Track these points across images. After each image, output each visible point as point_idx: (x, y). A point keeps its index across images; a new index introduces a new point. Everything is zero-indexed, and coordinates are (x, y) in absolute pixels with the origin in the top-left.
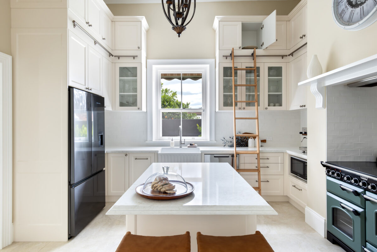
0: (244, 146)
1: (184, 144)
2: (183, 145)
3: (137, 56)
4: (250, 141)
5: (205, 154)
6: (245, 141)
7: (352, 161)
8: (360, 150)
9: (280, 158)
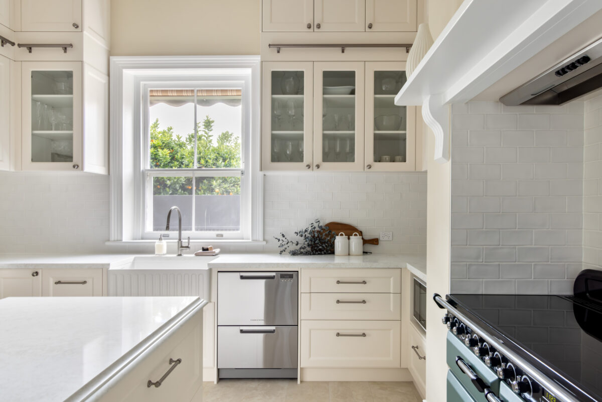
0: (325, 254)
1: (188, 247)
2: (185, 250)
3: (71, 45)
4: (340, 241)
5: (219, 272)
6: (329, 240)
7: (514, 293)
8: (535, 265)
9: (392, 279)
